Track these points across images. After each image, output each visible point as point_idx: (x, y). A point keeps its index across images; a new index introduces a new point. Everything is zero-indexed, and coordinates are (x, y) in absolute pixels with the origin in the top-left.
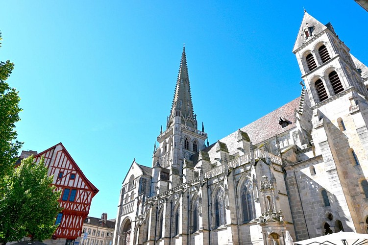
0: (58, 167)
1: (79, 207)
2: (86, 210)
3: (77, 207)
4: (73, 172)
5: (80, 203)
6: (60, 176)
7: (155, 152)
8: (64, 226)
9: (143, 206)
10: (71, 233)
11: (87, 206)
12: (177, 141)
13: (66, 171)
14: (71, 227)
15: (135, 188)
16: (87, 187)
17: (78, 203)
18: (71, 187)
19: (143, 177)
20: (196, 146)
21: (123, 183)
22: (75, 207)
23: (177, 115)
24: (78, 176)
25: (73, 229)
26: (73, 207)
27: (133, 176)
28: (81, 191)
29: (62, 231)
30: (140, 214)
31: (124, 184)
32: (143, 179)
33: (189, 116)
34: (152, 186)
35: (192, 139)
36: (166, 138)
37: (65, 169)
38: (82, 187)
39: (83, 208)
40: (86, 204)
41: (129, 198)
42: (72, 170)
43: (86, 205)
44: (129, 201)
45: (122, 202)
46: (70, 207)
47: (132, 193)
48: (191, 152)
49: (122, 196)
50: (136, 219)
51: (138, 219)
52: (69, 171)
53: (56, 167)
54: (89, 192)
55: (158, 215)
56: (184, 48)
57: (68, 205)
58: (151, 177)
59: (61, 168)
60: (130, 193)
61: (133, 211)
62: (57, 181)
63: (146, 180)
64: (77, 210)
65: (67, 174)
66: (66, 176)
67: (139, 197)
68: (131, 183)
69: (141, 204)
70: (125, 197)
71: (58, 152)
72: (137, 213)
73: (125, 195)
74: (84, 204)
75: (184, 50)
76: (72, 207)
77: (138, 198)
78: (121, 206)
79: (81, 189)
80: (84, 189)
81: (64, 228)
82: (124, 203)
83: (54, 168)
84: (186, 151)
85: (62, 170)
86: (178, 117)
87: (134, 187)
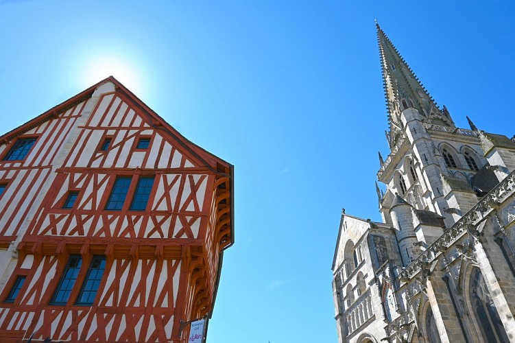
0: (99, 127)
1: (165, 228)
2: (190, 234)
3: (158, 227)
4: (143, 133)
5: (166, 214)
6: (105, 145)
7: (381, 201)
8: (109, 303)
9: (397, 293)
10: (138, 329)
11: (192, 221)
12: (426, 152)
13: (122, 133)
14: (137, 304)
15: (363, 262)
16: (188, 164)
17: (161, 213)
18: (138, 169)
19: (373, 233)
20: (472, 160)
21: (333, 269)
22: (150, 225)
23: (406, 107)
24: (158, 139)
25: (146, 311)
26: (145, 228)
27: (349, 242)
28: (171, 177)
29: (102, 325)
30: (394, 315)
31: (336, 268)
32: (375, 236)
33: (432, 111)
34: (403, 249)
35: (458, 147)
36: (396, 166)
37: (118, 129)
38: (173, 166)
39: (179, 226)
40: (190, 213)
41: (356, 292)
42: (142, 128)
43: (189, 219)
44: (356, 297)
45: (341, 307)
46: (130, 228)
47: (358, 279)
48: (467, 173)
49: (339, 293)
50: (388, 332)
51: (393, 332)
52: (132, 132)
53: (93, 129)
54: (197, 177)
55: (458, 298)
56: (377, 25)
57: (125, 224)
58: (393, 230)
59: (106, 129)
60: (353, 282)
61: (373, 318)
62: (93, 158)
63: (382, 238)
64: (156, 235)
65: (126, 139)
66: (122, 144)
67: (381, 277)
68: (351, 260)
69: (390, 292)
70: (345, 294)
71: (102, 96)
72: (387, 316)
73: (345, 290)
74: (183, 214)
75: (378, 27)
76: (137, 227)
77: (376, 280)
78: (342, 315)
79: (169, 170)
80: (181, 171)
81: (111, 311)
82: (346, 308)
83: (87, 131)
84: (454, 171)
85: (111, 133)
86: (410, 109)
87: (359, 263)
